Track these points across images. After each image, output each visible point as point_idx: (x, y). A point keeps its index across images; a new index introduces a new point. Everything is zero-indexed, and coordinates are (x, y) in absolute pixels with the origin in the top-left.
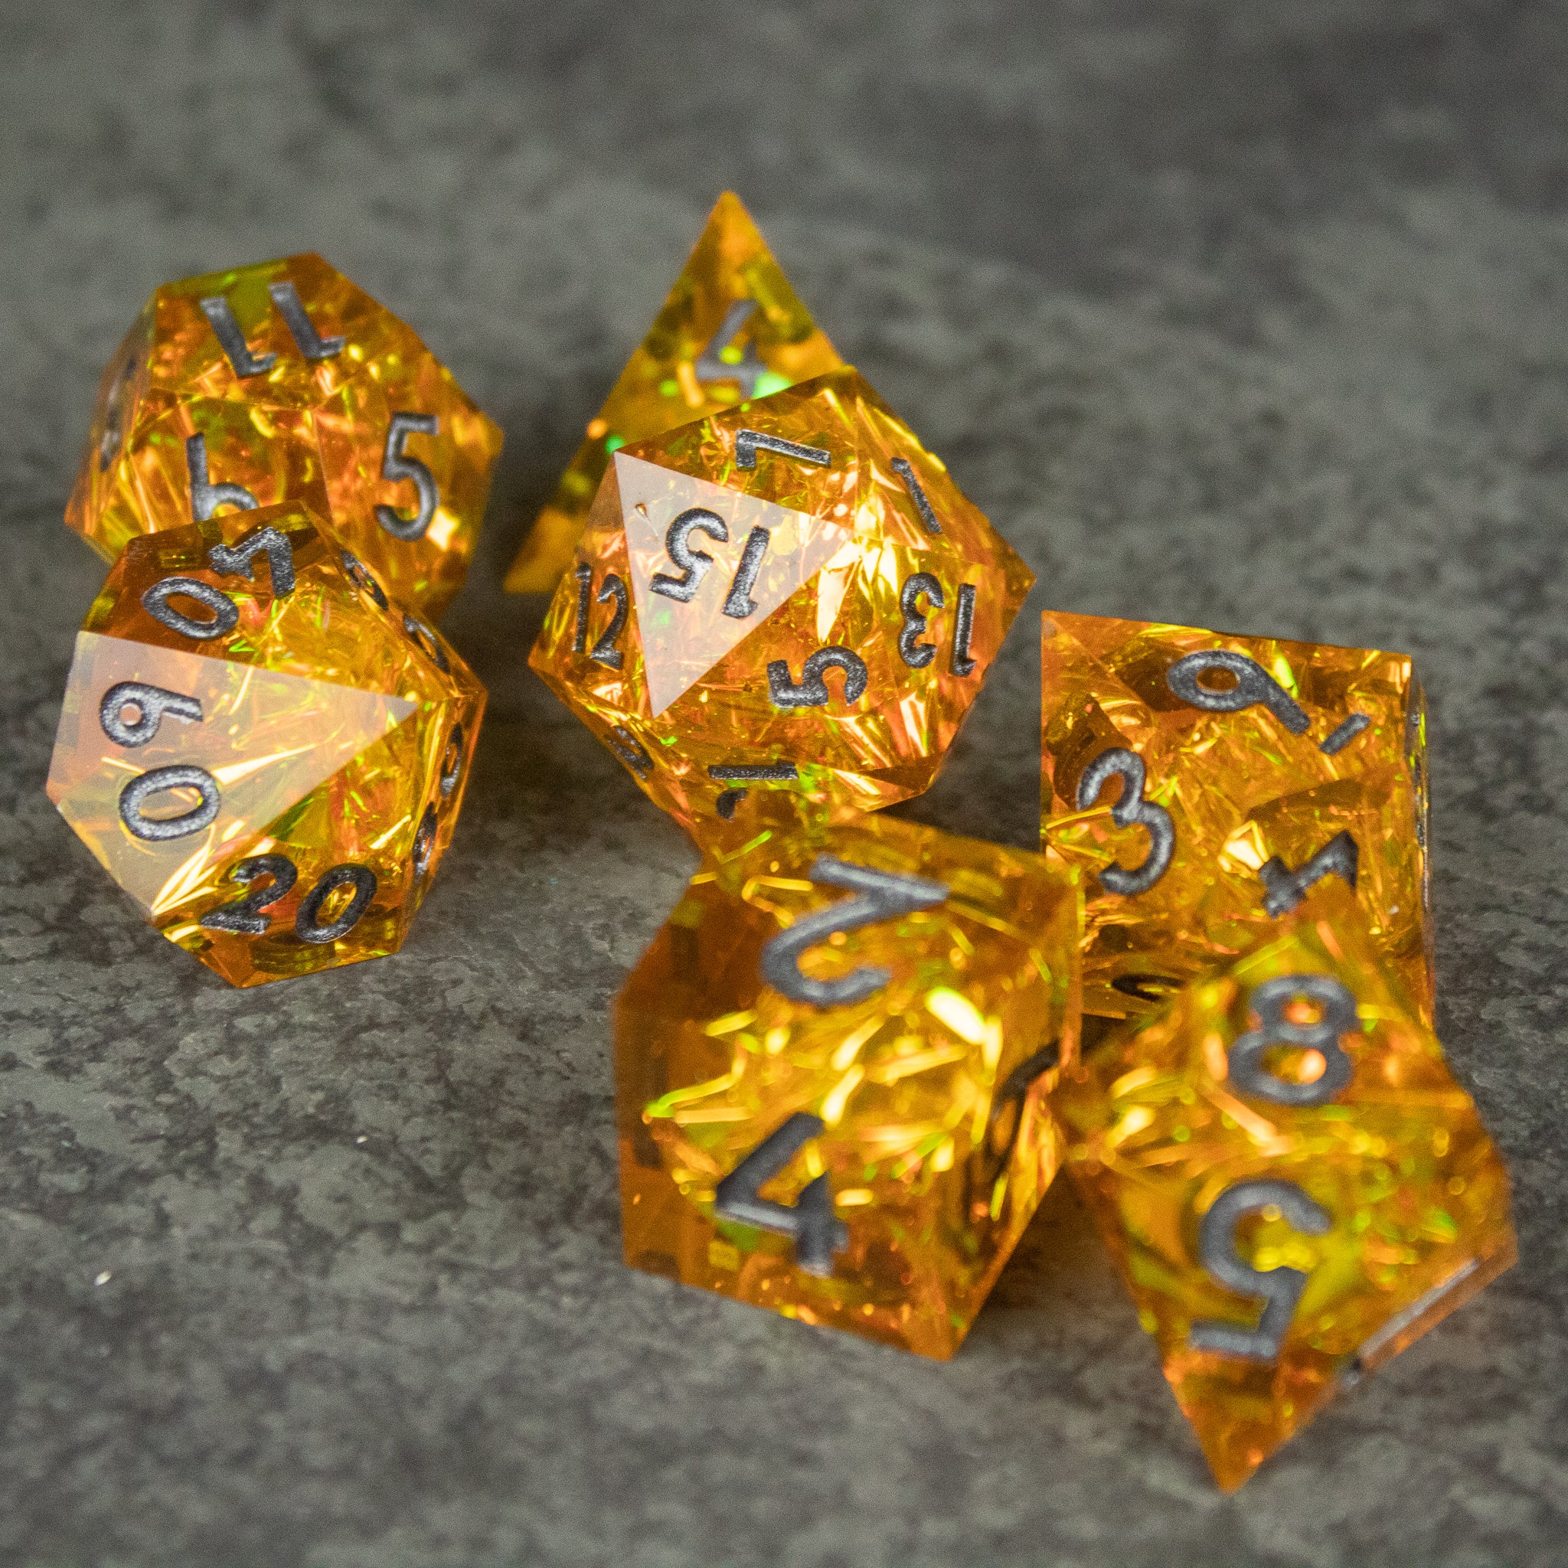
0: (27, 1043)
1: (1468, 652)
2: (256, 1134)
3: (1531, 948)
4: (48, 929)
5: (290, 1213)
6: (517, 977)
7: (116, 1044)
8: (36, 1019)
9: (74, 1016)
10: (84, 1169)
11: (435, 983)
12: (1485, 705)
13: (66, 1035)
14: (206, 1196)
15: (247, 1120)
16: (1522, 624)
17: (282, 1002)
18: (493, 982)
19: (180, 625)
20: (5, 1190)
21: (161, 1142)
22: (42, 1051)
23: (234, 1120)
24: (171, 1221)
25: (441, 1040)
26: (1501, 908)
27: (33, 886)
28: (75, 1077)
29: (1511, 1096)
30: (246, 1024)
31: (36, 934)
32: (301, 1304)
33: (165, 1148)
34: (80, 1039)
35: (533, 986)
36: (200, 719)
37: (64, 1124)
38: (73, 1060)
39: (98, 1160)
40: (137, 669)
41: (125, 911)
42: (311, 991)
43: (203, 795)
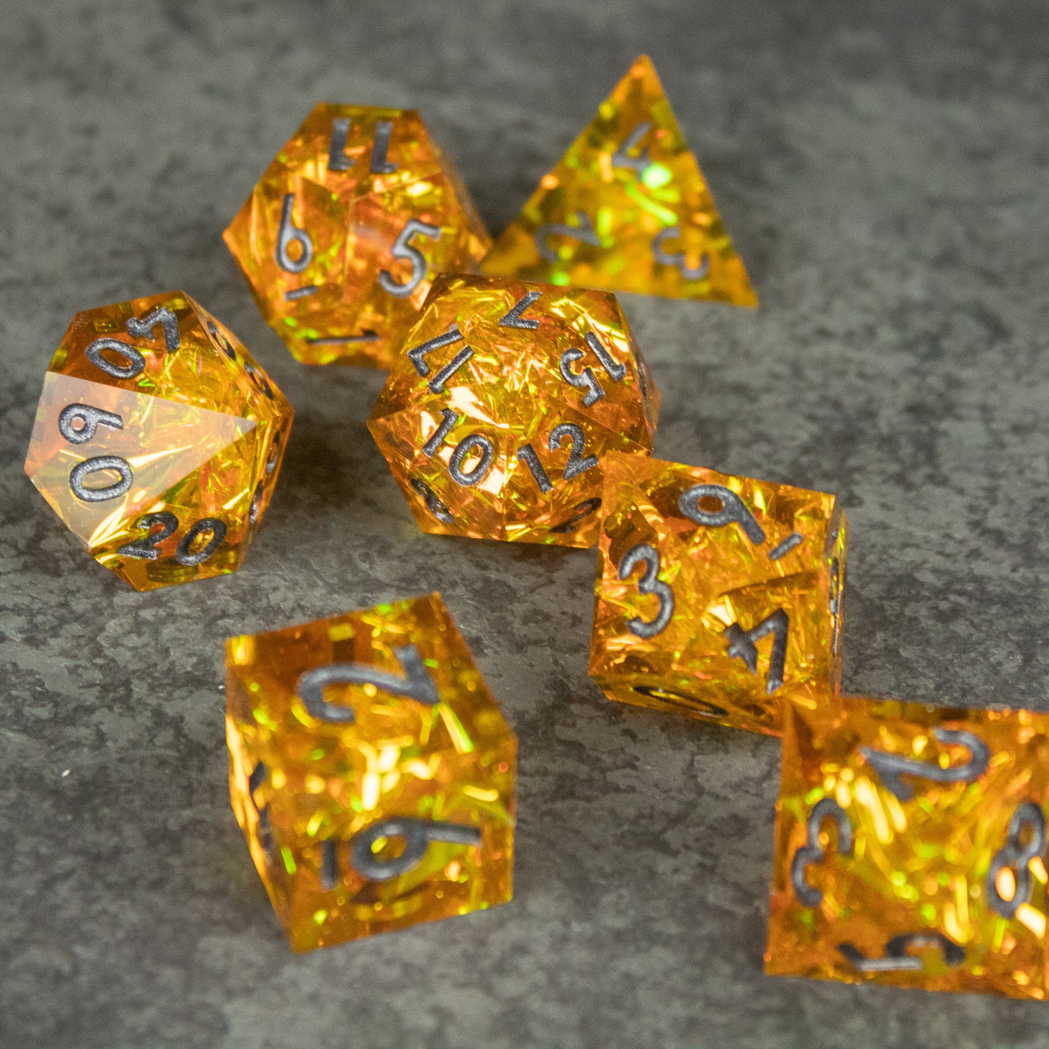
0: (12, 626)
1: (894, 383)
2: (156, 683)
3: (935, 571)
4: (20, 553)
5: (179, 733)
6: (313, 586)
7: (67, 626)
8: (17, 610)
9: (40, 609)
10: (51, 705)
11: (262, 589)
12: (906, 417)
13: (35, 620)
14: (127, 722)
15: (150, 675)
16: (928, 365)
17: (168, 601)
18: (298, 589)
19: (109, 369)
20: (2, 718)
21: (98, 688)
22: (21, 631)
23: (144, 674)
24: (106, 736)
25: (267, 625)
26: (917, 546)
27: (10, 526)
28: (42, 647)
29: (924, 663)
30: (147, 614)
31: (13, 557)
32: (189, 789)
33: (100, 692)
34: (44, 623)
35: (324, 591)
36: (121, 428)
37: (37, 677)
38: (40, 637)
39: (59, 700)
40: (83, 396)
41: (69, 542)
42: (185, 594)
43: (122, 475)
